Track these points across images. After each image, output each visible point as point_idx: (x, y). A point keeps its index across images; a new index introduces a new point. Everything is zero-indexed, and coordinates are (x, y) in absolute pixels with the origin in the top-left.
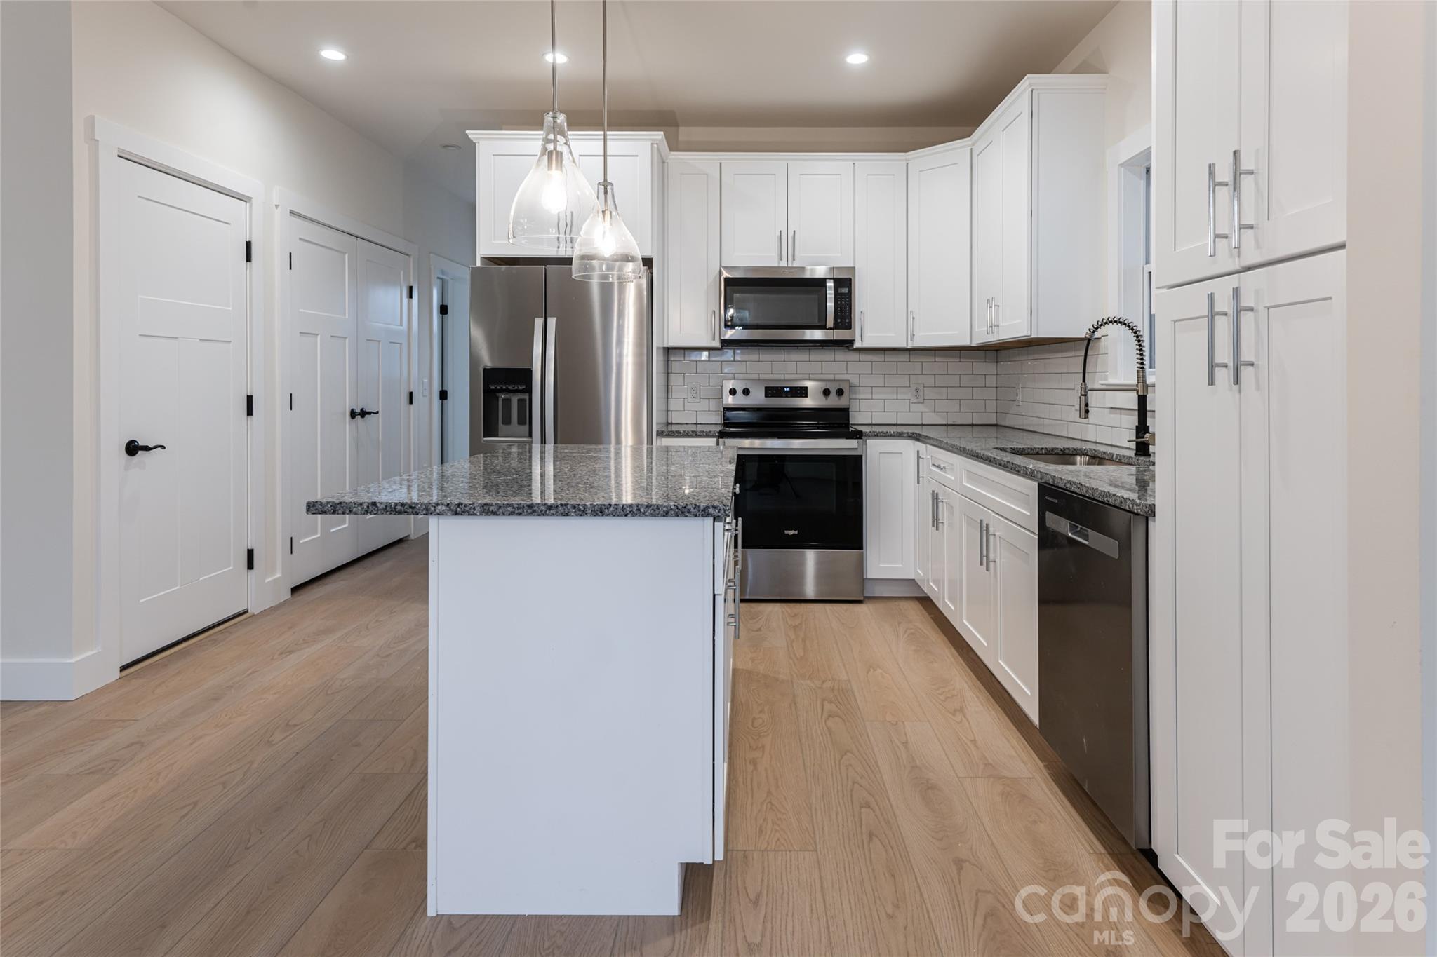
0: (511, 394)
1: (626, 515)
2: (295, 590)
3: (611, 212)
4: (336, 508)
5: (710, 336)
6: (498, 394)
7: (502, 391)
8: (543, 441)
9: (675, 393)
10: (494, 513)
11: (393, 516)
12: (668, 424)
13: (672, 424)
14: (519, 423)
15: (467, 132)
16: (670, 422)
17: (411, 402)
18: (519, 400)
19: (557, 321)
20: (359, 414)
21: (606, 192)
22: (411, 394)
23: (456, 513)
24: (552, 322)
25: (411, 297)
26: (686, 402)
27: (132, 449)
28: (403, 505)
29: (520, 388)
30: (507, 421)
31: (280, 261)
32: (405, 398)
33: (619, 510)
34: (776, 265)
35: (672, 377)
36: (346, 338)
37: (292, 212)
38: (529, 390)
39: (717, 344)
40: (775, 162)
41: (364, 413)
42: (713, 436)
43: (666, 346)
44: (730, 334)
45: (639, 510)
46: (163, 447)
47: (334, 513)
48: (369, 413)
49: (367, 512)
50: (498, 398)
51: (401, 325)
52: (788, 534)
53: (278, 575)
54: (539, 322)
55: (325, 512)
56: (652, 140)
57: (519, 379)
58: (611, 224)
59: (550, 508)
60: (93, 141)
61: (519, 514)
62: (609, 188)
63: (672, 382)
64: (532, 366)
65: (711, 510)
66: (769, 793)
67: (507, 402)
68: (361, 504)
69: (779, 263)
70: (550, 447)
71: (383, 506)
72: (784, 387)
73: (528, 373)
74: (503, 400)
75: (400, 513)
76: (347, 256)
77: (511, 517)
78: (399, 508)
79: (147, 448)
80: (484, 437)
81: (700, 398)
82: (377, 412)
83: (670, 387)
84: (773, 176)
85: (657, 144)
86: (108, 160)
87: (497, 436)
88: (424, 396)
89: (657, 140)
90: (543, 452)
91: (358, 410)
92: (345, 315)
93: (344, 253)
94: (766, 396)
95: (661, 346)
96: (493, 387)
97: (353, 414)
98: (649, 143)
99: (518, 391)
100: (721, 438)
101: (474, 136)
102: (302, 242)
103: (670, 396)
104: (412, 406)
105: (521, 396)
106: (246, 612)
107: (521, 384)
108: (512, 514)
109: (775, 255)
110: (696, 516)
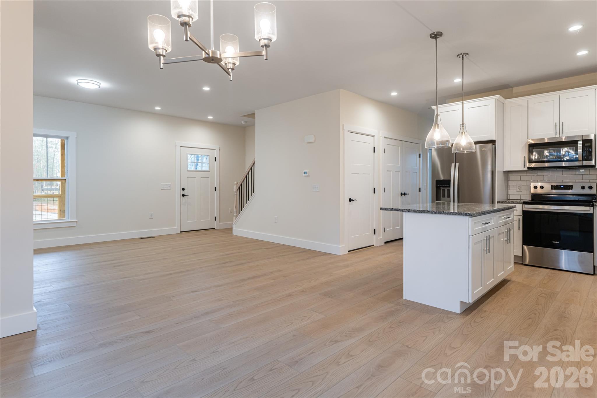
0: (445, 188)
1: (446, 214)
2: (386, 243)
3: (465, 133)
4: (385, 209)
5: (523, 166)
6: (440, 188)
7: (441, 187)
8: (454, 202)
9: (511, 188)
10: (416, 212)
11: (396, 212)
12: (508, 199)
13: (510, 199)
14: (447, 197)
15: (432, 107)
16: (509, 198)
17: (420, 191)
18: (447, 190)
19: (459, 164)
20: (403, 194)
21: (463, 126)
22: (420, 188)
23: (408, 212)
24: (457, 164)
25: (420, 157)
26: (516, 192)
27: (350, 200)
28: (398, 209)
29: (447, 186)
30: (444, 196)
31: (382, 151)
32: (418, 190)
33: (444, 213)
34: (554, 137)
35: (510, 182)
36: (399, 171)
37: (385, 137)
38: (450, 187)
39: (526, 169)
40: (554, 96)
41: (405, 194)
42: (520, 204)
43: (504, 170)
44: (533, 165)
45: (449, 213)
46: (356, 200)
47: (385, 210)
48: (406, 194)
49: (391, 210)
50: (441, 189)
51: (417, 166)
52: (554, 243)
53: (381, 237)
54: (453, 165)
55: (383, 210)
56: (496, 98)
57: (447, 183)
58: (465, 136)
59: (428, 211)
60: (343, 130)
61: (422, 212)
62: (464, 125)
63: (509, 184)
64: (450, 178)
65: (467, 214)
66: (503, 304)
67: (444, 190)
68: (390, 209)
69: (555, 136)
70: (456, 204)
71: (394, 209)
72: (561, 185)
73: (450, 181)
74: (442, 190)
75: (397, 211)
76: (400, 147)
77: (420, 213)
78: (397, 210)
79: (353, 200)
80: (436, 201)
81: (522, 190)
82: (409, 194)
83: (509, 186)
84: (553, 101)
85: (497, 99)
86: (346, 133)
87: (440, 201)
88: (424, 189)
89: (497, 98)
90: (454, 205)
91: (403, 193)
92: (399, 165)
93: (399, 146)
94: (552, 189)
95: (502, 170)
96: (439, 186)
97: (402, 194)
98: (494, 100)
99: (446, 187)
100: (524, 204)
101: (434, 108)
102: (388, 145)
103: (509, 189)
104: (420, 192)
105: (448, 188)
106: (374, 245)
107: (447, 185)
108: (420, 212)
109: (554, 132)
110: (463, 215)
